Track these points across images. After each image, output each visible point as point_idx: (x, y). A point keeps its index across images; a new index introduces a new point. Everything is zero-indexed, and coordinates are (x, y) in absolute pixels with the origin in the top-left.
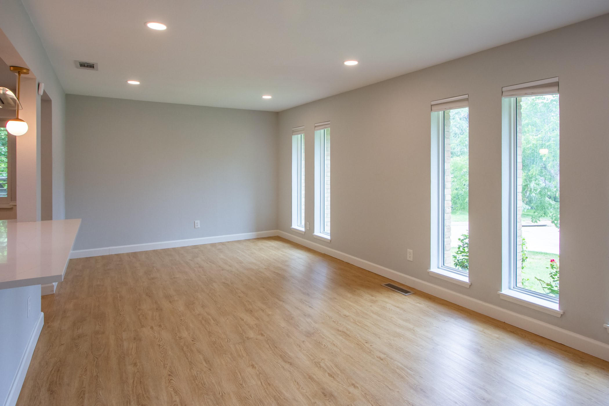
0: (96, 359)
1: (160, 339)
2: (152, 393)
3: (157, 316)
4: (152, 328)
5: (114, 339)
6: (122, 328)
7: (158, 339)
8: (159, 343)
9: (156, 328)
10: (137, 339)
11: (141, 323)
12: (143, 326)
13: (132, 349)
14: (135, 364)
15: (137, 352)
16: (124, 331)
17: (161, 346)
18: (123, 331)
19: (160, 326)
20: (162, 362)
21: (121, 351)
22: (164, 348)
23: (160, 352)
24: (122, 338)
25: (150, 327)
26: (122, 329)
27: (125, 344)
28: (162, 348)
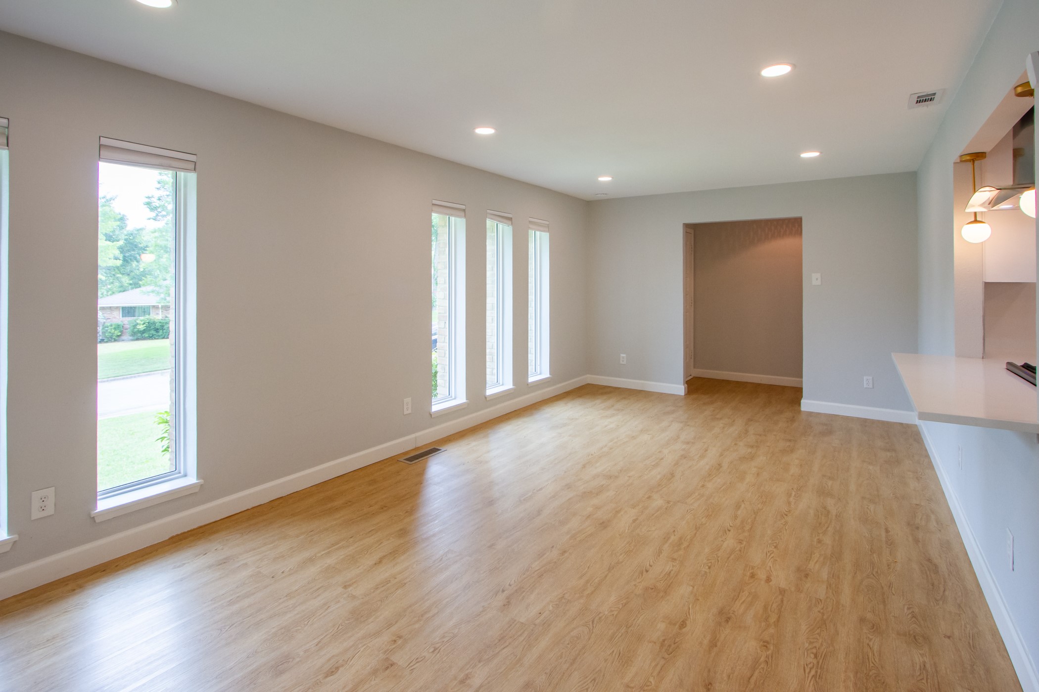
0: (874, 573)
1: (768, 554)
2: (812, 512)
3: (741, 601)
4: (768, 580)
5: (843, 593)
6: (822, 611)
7: (771, 556)
8: (774, 550)
9: (762, 575)
10: (803, 574)
11: (782, 601)
12: (782, 592)
13: (817, 561)
14: (819, 541)
15: (811, 554)
16: (821, 600)
17: (775, 545)
18: (823, 602)
19: (753, 576)
20: (787, 528)
21: (833, 567)
22: (773, 540)
23: (781, 539)
24: (827, 588)
25: (770, 583)
26: (822, 609)
27: (824, 575)
28: (775, 541)
